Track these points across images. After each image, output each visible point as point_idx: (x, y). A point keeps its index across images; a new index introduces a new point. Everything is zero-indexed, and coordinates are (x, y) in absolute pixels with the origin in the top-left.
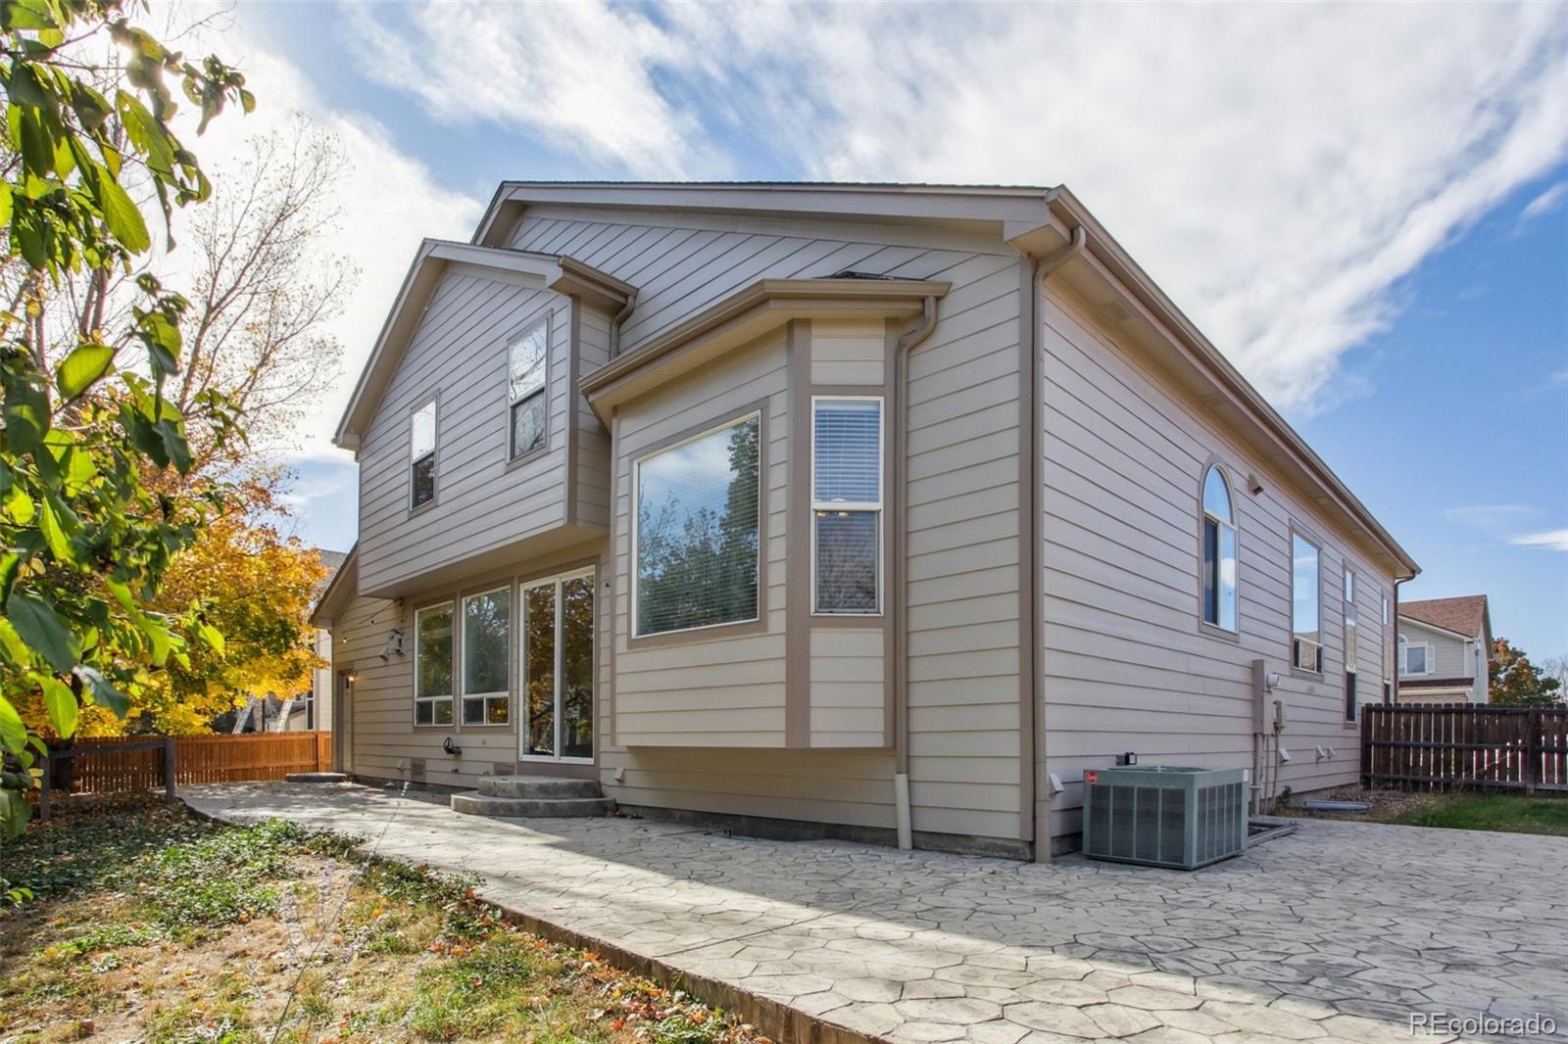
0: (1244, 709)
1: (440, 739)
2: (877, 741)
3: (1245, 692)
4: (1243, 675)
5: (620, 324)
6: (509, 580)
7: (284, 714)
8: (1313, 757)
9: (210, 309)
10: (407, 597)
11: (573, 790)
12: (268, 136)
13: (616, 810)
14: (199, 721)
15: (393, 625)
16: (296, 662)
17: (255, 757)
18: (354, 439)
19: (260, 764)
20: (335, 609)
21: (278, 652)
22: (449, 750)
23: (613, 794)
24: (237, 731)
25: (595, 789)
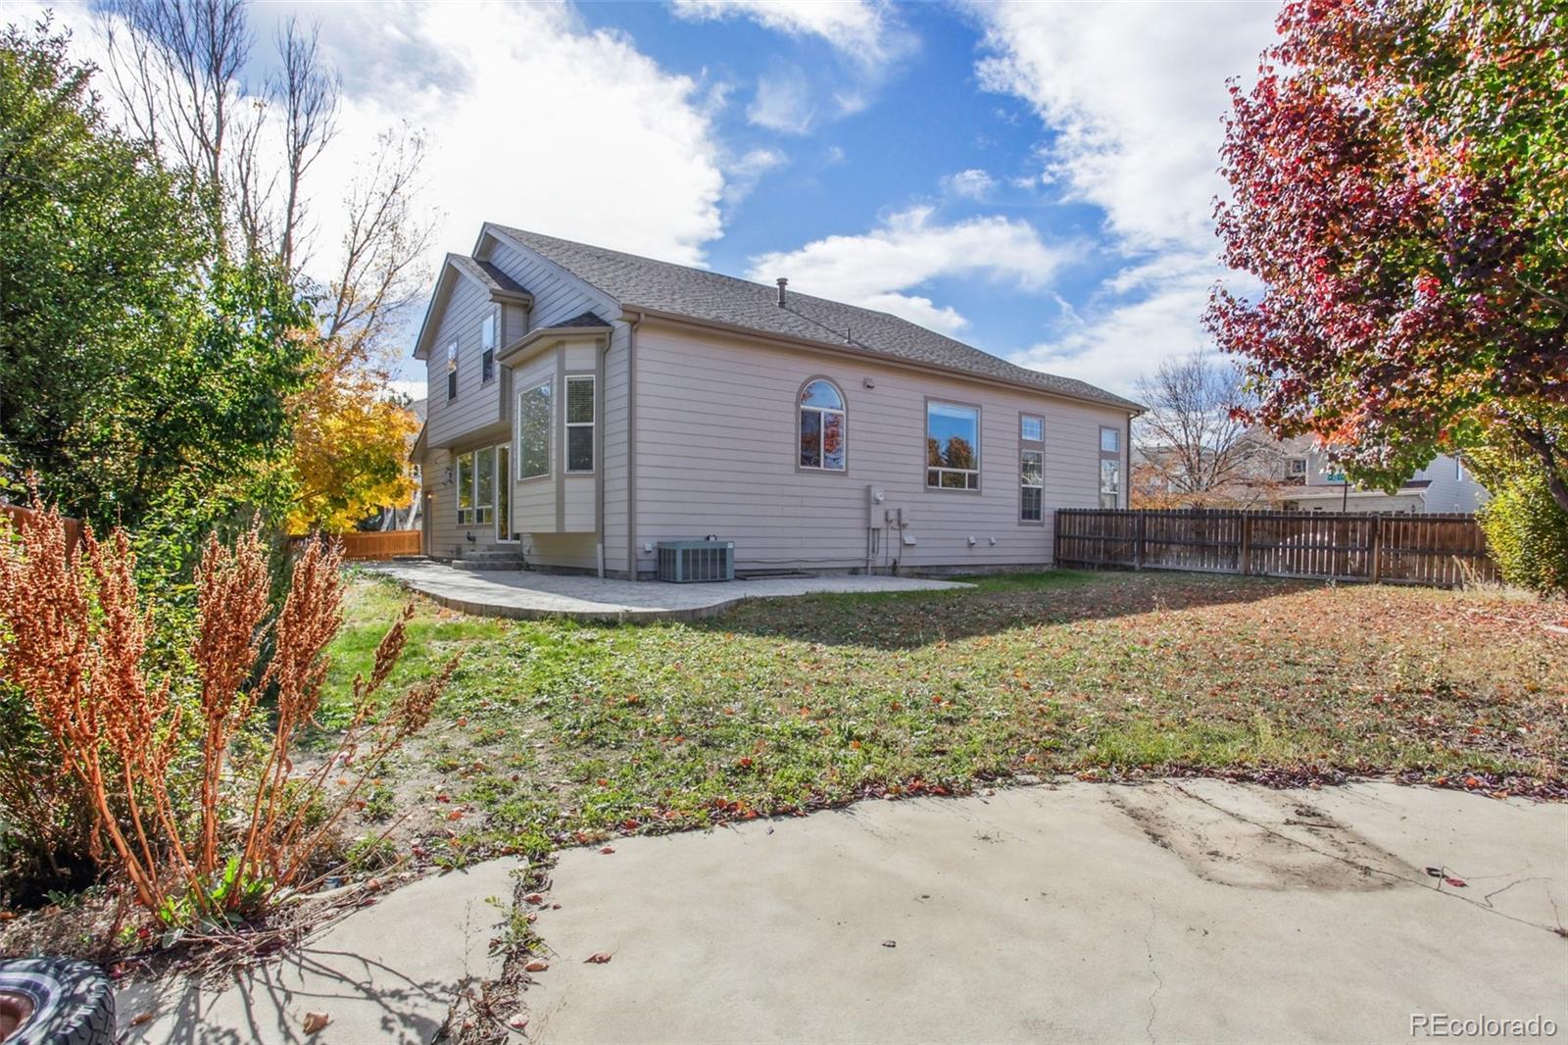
0: (860, 514)
1: (465, 533)
2: (592, 529)
3: (861, 504)
4: (860, 494)
5: (529, 312)
6: (491, 443)
7: (411, 519)
8: (965, 543)
9: (353, 255)
10: (456, 447)
11: (507, 556)
12: (387, 133)
13: (528, 568)
14: (349, 524)
15: (447, 465)
16: (400, 485)
17: (381, 546)
18: (425, 354)
19: (384, 552)
20: (421, 454)
21: (389, 481)
22: (469, 538)
23: (528, 559)
24: (383, 530)
25: (520, 557)
